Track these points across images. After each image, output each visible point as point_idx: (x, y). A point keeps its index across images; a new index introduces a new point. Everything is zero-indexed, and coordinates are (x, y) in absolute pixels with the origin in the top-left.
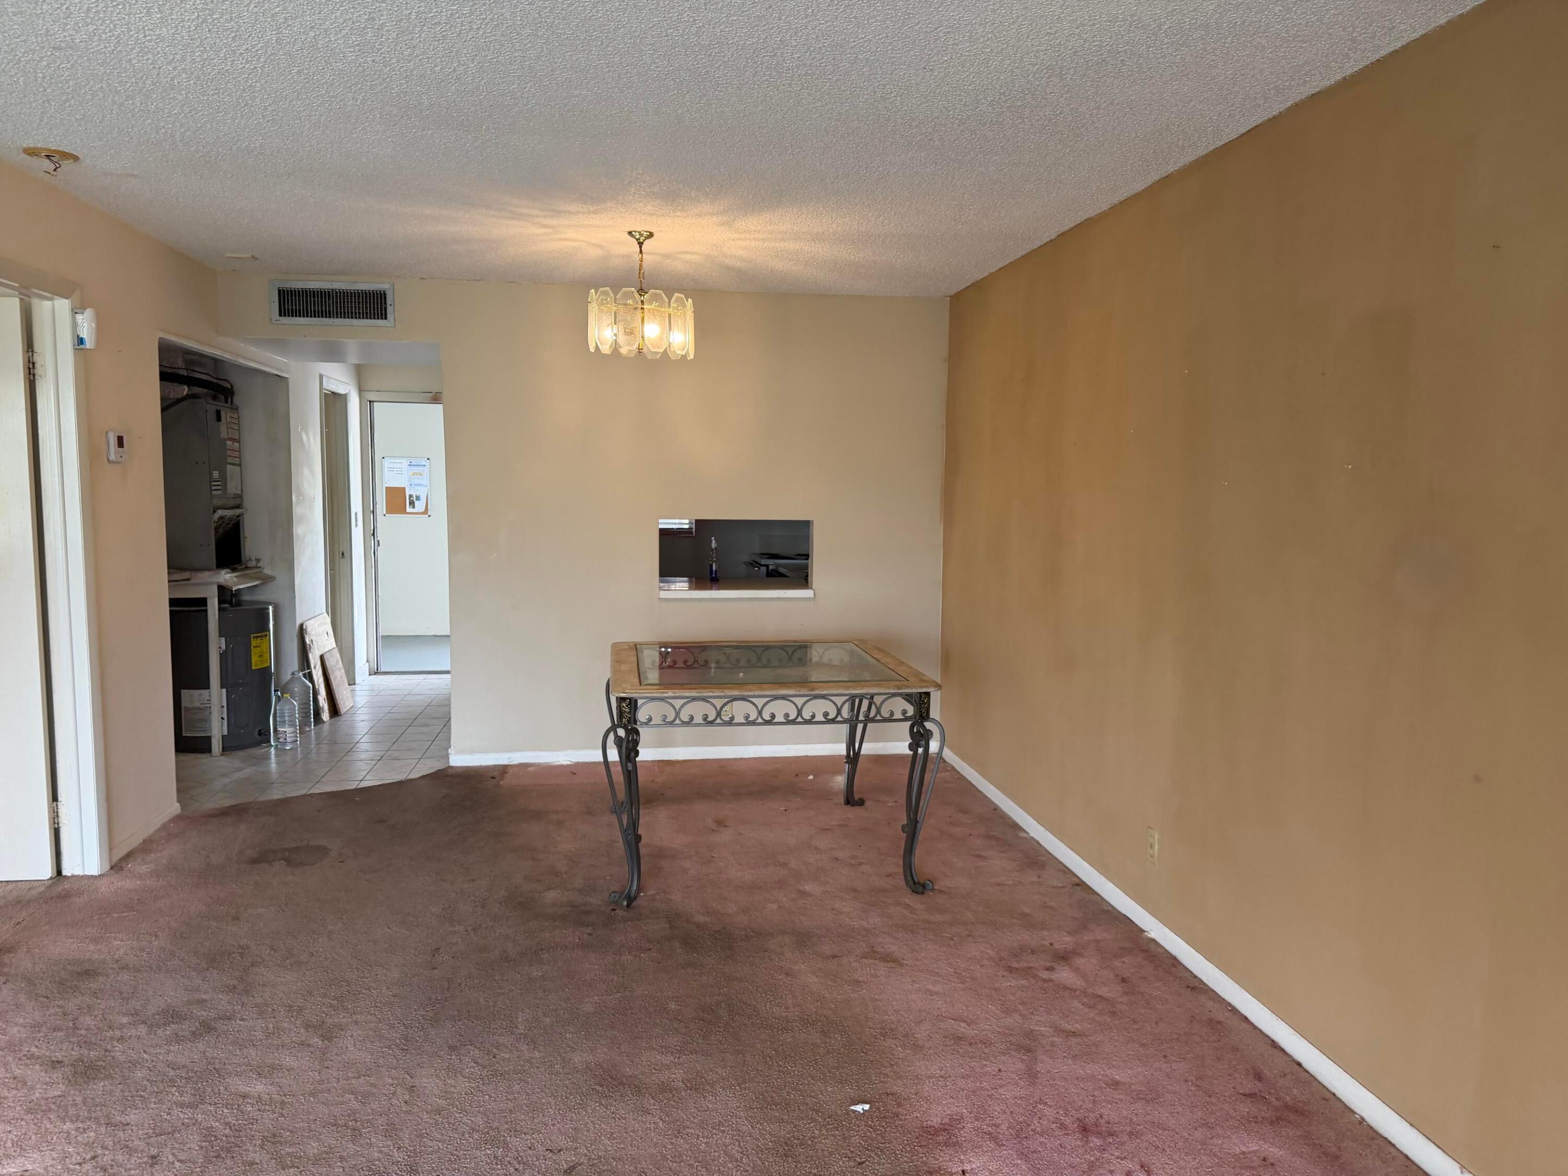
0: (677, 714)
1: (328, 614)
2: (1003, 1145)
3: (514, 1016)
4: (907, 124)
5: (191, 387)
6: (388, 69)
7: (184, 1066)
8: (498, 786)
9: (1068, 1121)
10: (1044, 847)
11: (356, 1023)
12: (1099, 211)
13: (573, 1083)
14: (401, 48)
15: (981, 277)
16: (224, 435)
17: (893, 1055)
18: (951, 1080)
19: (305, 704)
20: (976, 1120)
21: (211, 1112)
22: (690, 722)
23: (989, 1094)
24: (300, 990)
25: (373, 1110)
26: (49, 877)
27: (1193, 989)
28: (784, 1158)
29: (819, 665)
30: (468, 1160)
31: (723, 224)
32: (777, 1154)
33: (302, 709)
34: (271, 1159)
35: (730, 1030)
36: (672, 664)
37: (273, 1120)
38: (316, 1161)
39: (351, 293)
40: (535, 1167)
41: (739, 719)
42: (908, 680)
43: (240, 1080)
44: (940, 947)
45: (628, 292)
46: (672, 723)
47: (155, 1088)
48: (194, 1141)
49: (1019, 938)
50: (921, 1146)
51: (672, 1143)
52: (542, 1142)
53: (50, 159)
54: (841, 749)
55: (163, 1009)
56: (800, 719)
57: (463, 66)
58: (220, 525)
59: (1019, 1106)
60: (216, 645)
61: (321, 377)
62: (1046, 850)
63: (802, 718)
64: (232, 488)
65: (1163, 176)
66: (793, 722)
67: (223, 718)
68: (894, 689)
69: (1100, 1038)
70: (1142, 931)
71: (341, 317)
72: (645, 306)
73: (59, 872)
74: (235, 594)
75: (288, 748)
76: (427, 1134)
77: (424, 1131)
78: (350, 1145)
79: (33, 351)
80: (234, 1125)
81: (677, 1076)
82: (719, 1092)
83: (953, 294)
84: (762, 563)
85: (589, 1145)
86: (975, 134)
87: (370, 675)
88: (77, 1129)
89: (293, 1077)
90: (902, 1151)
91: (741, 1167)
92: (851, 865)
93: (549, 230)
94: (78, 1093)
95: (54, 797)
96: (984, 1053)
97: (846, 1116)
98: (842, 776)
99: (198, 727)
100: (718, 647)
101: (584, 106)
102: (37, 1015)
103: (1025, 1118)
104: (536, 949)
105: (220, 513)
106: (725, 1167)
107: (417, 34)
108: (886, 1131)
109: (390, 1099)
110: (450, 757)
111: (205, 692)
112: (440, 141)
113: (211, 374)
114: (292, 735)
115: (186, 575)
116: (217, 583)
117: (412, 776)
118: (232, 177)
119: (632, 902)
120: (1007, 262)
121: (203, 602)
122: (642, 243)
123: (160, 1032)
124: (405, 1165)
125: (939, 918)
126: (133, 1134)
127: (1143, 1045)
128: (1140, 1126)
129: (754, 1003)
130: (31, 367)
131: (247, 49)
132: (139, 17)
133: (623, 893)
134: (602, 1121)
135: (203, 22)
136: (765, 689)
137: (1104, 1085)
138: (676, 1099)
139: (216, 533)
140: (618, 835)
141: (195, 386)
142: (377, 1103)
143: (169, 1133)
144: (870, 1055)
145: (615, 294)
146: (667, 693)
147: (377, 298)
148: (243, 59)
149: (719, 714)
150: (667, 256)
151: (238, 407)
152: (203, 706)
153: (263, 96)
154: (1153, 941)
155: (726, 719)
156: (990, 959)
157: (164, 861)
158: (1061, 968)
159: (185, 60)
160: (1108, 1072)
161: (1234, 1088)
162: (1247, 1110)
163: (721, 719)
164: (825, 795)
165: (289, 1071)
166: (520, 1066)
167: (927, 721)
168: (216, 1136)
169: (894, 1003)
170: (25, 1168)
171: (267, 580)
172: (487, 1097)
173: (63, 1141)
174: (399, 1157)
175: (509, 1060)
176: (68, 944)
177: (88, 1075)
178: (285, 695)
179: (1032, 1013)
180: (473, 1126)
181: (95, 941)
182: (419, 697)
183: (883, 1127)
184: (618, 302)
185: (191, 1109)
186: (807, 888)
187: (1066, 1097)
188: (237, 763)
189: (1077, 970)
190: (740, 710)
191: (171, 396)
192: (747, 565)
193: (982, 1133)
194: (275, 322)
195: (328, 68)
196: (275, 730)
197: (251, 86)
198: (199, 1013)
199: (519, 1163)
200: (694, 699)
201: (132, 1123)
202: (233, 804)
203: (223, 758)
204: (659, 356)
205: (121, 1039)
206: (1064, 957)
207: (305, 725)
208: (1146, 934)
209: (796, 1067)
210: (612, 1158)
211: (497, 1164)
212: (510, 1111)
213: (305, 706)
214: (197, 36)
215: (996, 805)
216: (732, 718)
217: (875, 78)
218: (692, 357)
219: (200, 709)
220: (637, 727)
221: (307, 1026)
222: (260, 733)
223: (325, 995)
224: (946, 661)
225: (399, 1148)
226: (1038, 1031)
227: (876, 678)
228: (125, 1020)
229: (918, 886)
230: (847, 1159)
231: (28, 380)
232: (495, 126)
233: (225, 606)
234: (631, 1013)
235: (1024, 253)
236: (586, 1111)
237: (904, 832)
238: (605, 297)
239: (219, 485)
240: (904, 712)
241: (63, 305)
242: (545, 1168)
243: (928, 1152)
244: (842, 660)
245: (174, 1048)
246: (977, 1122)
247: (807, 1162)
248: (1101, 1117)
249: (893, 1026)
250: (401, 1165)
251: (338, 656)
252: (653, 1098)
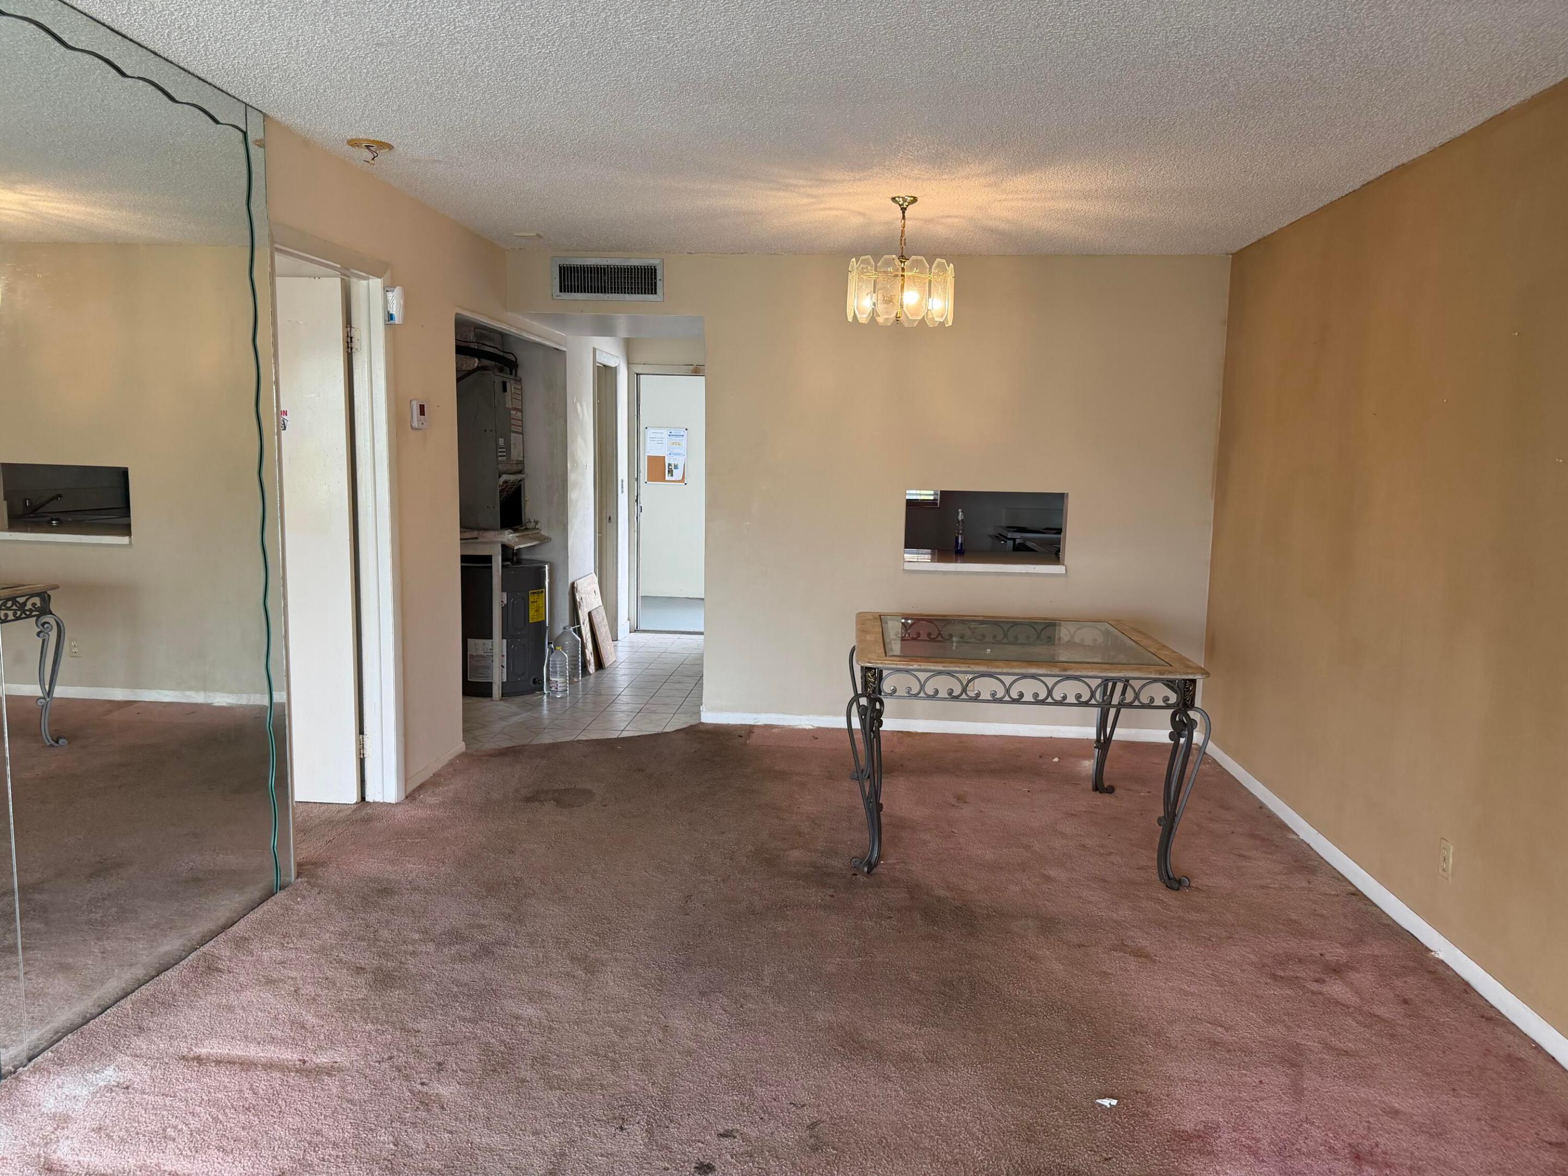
0: (922, 687)
1: (595, 573)
2: (1263, 1161)
3: (760, 968)
4: (1199, 70)
5: (481, 360)
6: (671, 45)
7: (466, 984)
8: (745, 744)
9: (1338, 1145)
10: (1315, 851)
11: (616, 960)
12: (1415, 156)
13: (815, 1041)
14: (685, 24)
15: (1269, 233)
16: (509, 405)
17: (1143, 1052)
18: (1206, 1085)
19: (574, 656)
20: (1234, 1131)
21: (488, 1029)
22: (934, 696)
23: (1249, 1105)
24: (567, 923)
25: (630, 1044)
26: (355, 802)
27: (1489, 1019)
28: (1027, 1143)
29: (1071, 645)
30: (717, 1104)
31: (990, 185)
32: (1019, 1138)
33: (572, 661)
34: (540, 1078)
35: (972, 1007)
36: (915, 636)
37: (542, 1043)
38: (580, 1085)
39: (625, 269)
40: (780, 1118)
41: (986, 695)
42: (1171, 666)
43: (513, 1002)
44: (1196, 947)
45: (889, 259)
46: (916, 695)
47: (442, 1002)
48: (473, 1053)
49: (1285, 944)
50: (1172, 1150)
51: (913, 1113)
52: (786, 1095)
53: (369, 149)
54: (1091, 733)
55: (449, 930)
56: (1050, 700)
57: (743, 37)
58: (504, 489)
59: (1283, 1122)
60: (499, 599)
61: (595, 350)
62: (1318, 854)
63: (1053, 699)
64: (515, 454)
65: (1496, 114)
66: (1043, 702)
67: (503, 666)
68: (1156, 674)
69: (1376, 1060)
70: (1428, 950)
71: (615, 293)
72: (906, 273)
73: (363, 798)
74: (516, 553)
75: (559, 696)
76: (679, 1073)
77: (676, 1070)
78: (610, 1075)
79: (351, 327)
80: (508, 1043)
81: (918, 1046)
82: (961, 1068)
83: (1234, 251)
84: (1009, 537)
85: (831, 1104)
86: (1277, 77)
87: (630, 632)
88: (377, 1030)
89: (559, 1005)
90: (1152, 1153)
91: (982, 1146)
92: (1100, 853)
93: (814, 200)
94: (377, 998)
95: (361, 731)
96: (1244, 1062)
97: (1092, 1109)
98: (1089, 761)
99: (480, 674)
100: (962, 621)
101: (858, 71)
102: (345, 924)
103: (1290, 1136)
104: (781, 905)
105: (504, 477)
106: (965, 1144)
107: (700, 8)
108: (1135, 1130)
109: (645, 1036)
110: (702, 713)
111: (488, 642)
112: (716, 115)
113: (499, 348)
114: (562, 685)
115: (475, 534)
116: (502, 542)
117: (667, 730)
118: (524, 159)
119: (873, 869)
120: (1301, 216)
121: (488, 559)
122: (905, 209)
123: (446, 951)
124: (659, 1100)
125: (1194, 916)
126: (423, 1041)
127: (1428, 1074)
128: (1422, 1161)
129: (997, 983)
130: (349, 341)
131: (544, 34)
132: (451, 10)
133: (863, 858)
134: (844, 1083)
135: (506, 11)
136: (1013, 667)
137: (1380, 1112)
138: (917, 1070)
139: (501, 496)
140: (859, 802)
141: (485, 358)
142: (633, 1038)
143: (453, 1044)
144: (1118, 1050)
145: (876, 262)
146: (912, 665)
147: (648, 273)
148: (540, 44)
149: (964, 690)
150: (928, 221)
151: (521, 379)
152: (485, 654)
153: (556, 79)
154: (1442, 962)
155: (972, 694)
156: (1252, 963)
157: (451, 795)
158: (1332, 982)
159: (488, 49)
160: (1386, 1099)
161: (1537, 1134)
162: (1553, 1160)
163: (967, 694)
164: (1072, 779)
165: (556, 999)
166: (766, 1018)
167: (1191, 709)
168: (493, 1052)
169: (1145, 999)
170: (335, 1060)
171: (544, 540)
172: (734, 1045)
173: (366, 1039)
174: (653, 1091)
175: (755, 1010)
176: (370, 864)
177: (386, 983)
178: (558, 648)
179: (1299, 1026)
180: (721, 1071)
181: (392, 862)
182: (673, 656)
183: (1132, 1125)
184: (878, 270)
185: (472, 1024)
186: (1052, 873)
187: (1336, 1119)
188: (514, 709)
189: (1350, 985)
190: (985, 686)
191: (464, 369)
192: (992, 538)
193: (1241, 1145)
194: (556, 298)
195: (616, 48)
196: (548, 679)
197: (545, 69)
198: (478, 937)
199: (764, 1112)
200: (940, 673)
201: (422, 1030)
202: (511, 746)
203: (502, 703)
204: (915, 324)
205: (413, 953)
206: (1336, 970)
207: (574, 676)
208: (1433, 953)
209: (1039, 1052)
210: (854, 1120)
211: (743, 1111)
212: (756, 1061)
213: (575, 659)
214: (500, 25)
215: (1261, 802)
216: (978, 695)
217: (1168, 22)
218: (950, 324)
219: (483, 657)
220: (881, 697)
221: (573, 959)
222: (534, 682)
223: (588, 931)
224: (1211, 646)
225: (653, 1084)
226: (1305, 1045)
227: (1133, 662)
228: (417, 936)
229: (1174, 883)
230: (1093, 1153)
231: (346, 353)
232: (770, 96)
233: (508, 563)
234: (873, 979)
235: (1321, 205)
236: (828, 1070)
237: (1160, 825)
238: (865, 266)
239: (504, 452)
240: (1166, 699)
241: (376, 284)
242: (789, 1121)
243: (1180, 1158)
244: (1095, 640)
245: (458, 966)
246: (1235, 1134)
247: (1051, 1150)
248: (1377, 1146)
249: (1144, 1023)
250: (655, 1100)
251: (604, 614)
252: (894, 1065)
